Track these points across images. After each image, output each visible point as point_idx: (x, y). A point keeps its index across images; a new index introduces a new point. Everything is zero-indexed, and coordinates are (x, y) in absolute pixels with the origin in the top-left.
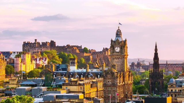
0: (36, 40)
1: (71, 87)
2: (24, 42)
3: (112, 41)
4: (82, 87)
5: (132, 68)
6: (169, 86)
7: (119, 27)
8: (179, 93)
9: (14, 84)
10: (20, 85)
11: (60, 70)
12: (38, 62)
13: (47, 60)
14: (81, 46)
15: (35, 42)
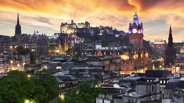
0: (72, 21)
1: (94, 62)
2: (62, 23)
3: (130, 24)
4: (103, 62)
5: (155, 46)
6: (176, 61)
7: (136, 13)
8: (182, 67)
9: (48, 60)
10: (53, 61)
11: (88, 48)
12: (76, 42)
13: (83, 40)
14: (112, 27)
15: (72, 22)
